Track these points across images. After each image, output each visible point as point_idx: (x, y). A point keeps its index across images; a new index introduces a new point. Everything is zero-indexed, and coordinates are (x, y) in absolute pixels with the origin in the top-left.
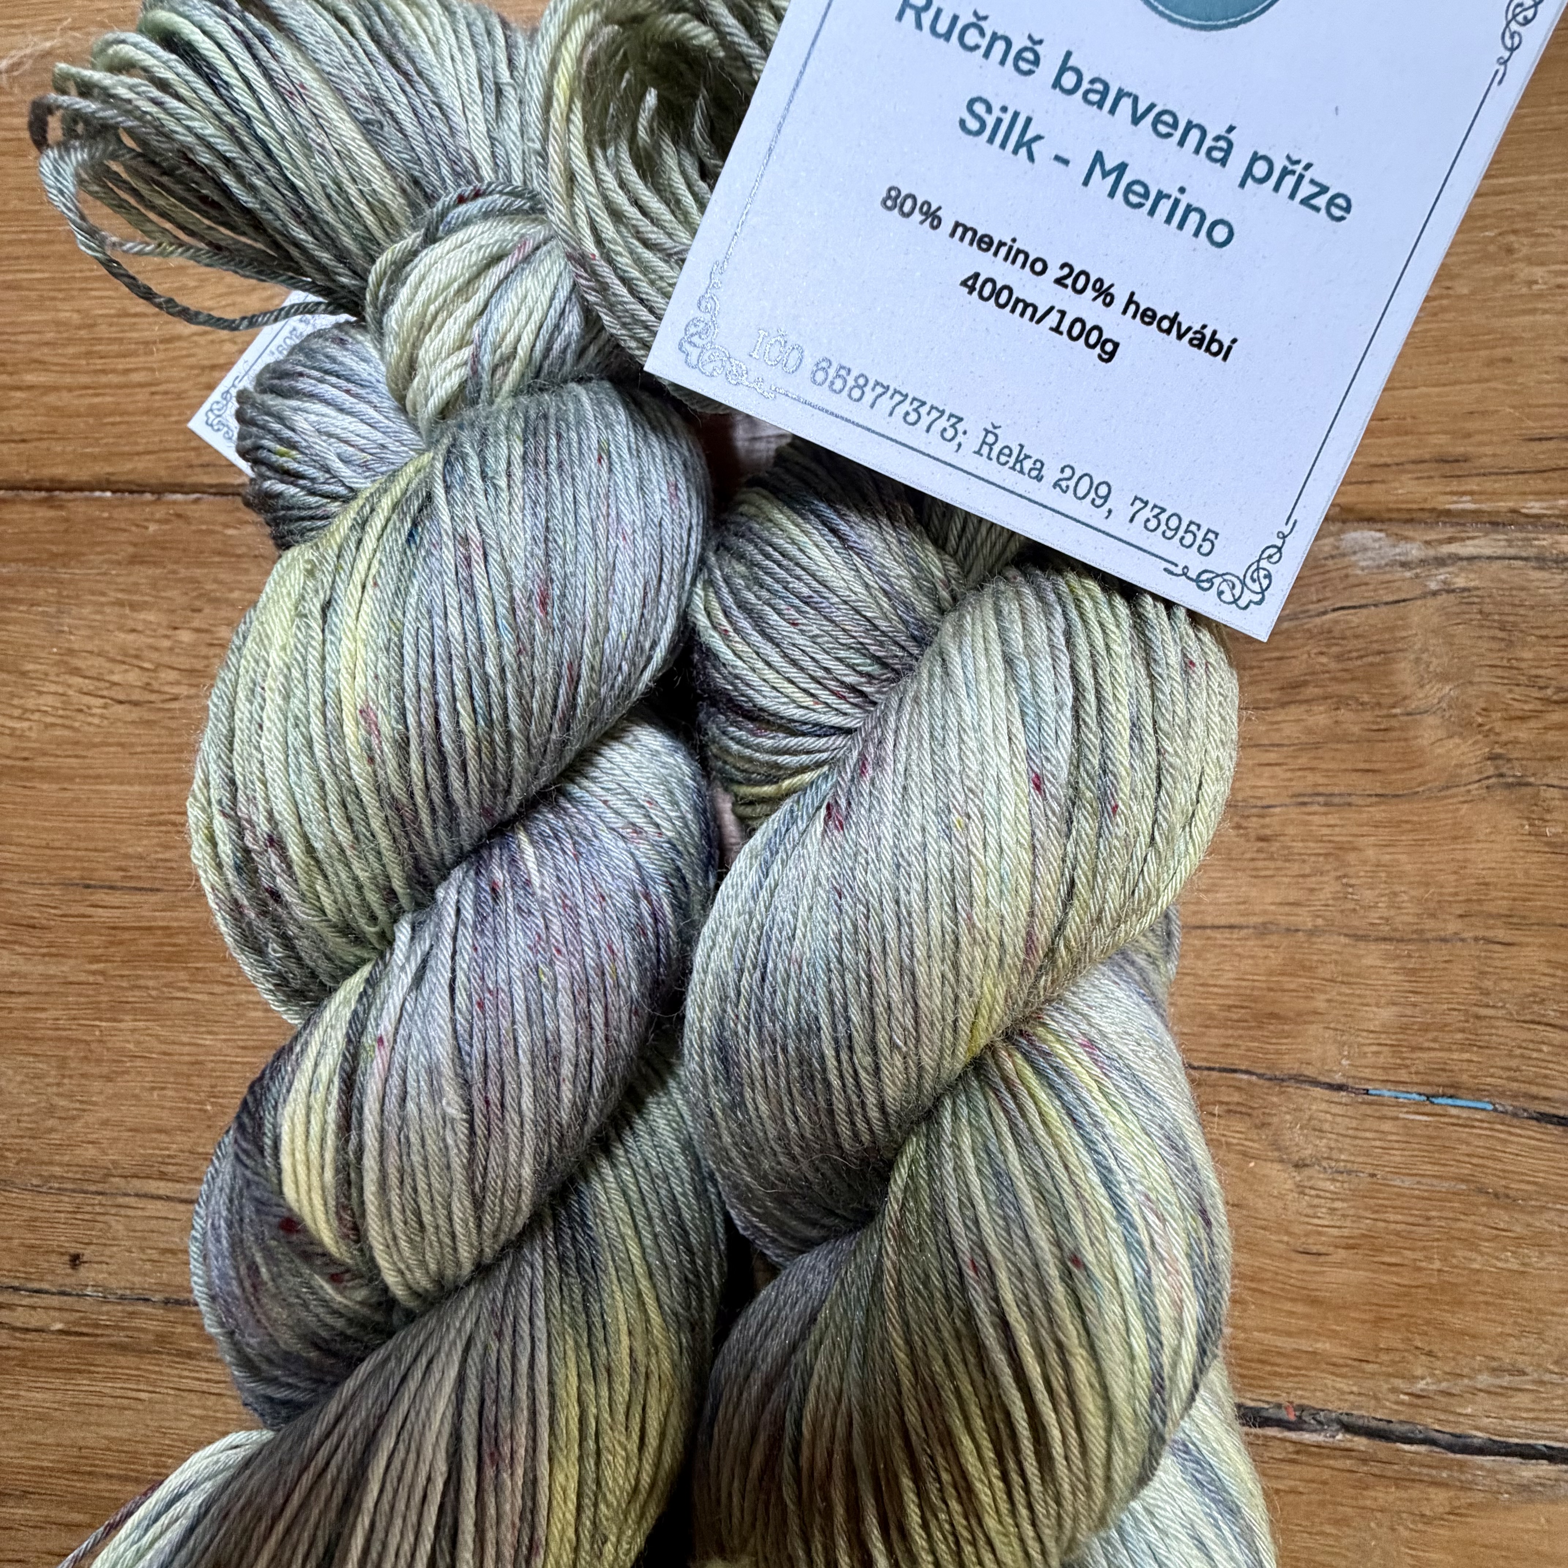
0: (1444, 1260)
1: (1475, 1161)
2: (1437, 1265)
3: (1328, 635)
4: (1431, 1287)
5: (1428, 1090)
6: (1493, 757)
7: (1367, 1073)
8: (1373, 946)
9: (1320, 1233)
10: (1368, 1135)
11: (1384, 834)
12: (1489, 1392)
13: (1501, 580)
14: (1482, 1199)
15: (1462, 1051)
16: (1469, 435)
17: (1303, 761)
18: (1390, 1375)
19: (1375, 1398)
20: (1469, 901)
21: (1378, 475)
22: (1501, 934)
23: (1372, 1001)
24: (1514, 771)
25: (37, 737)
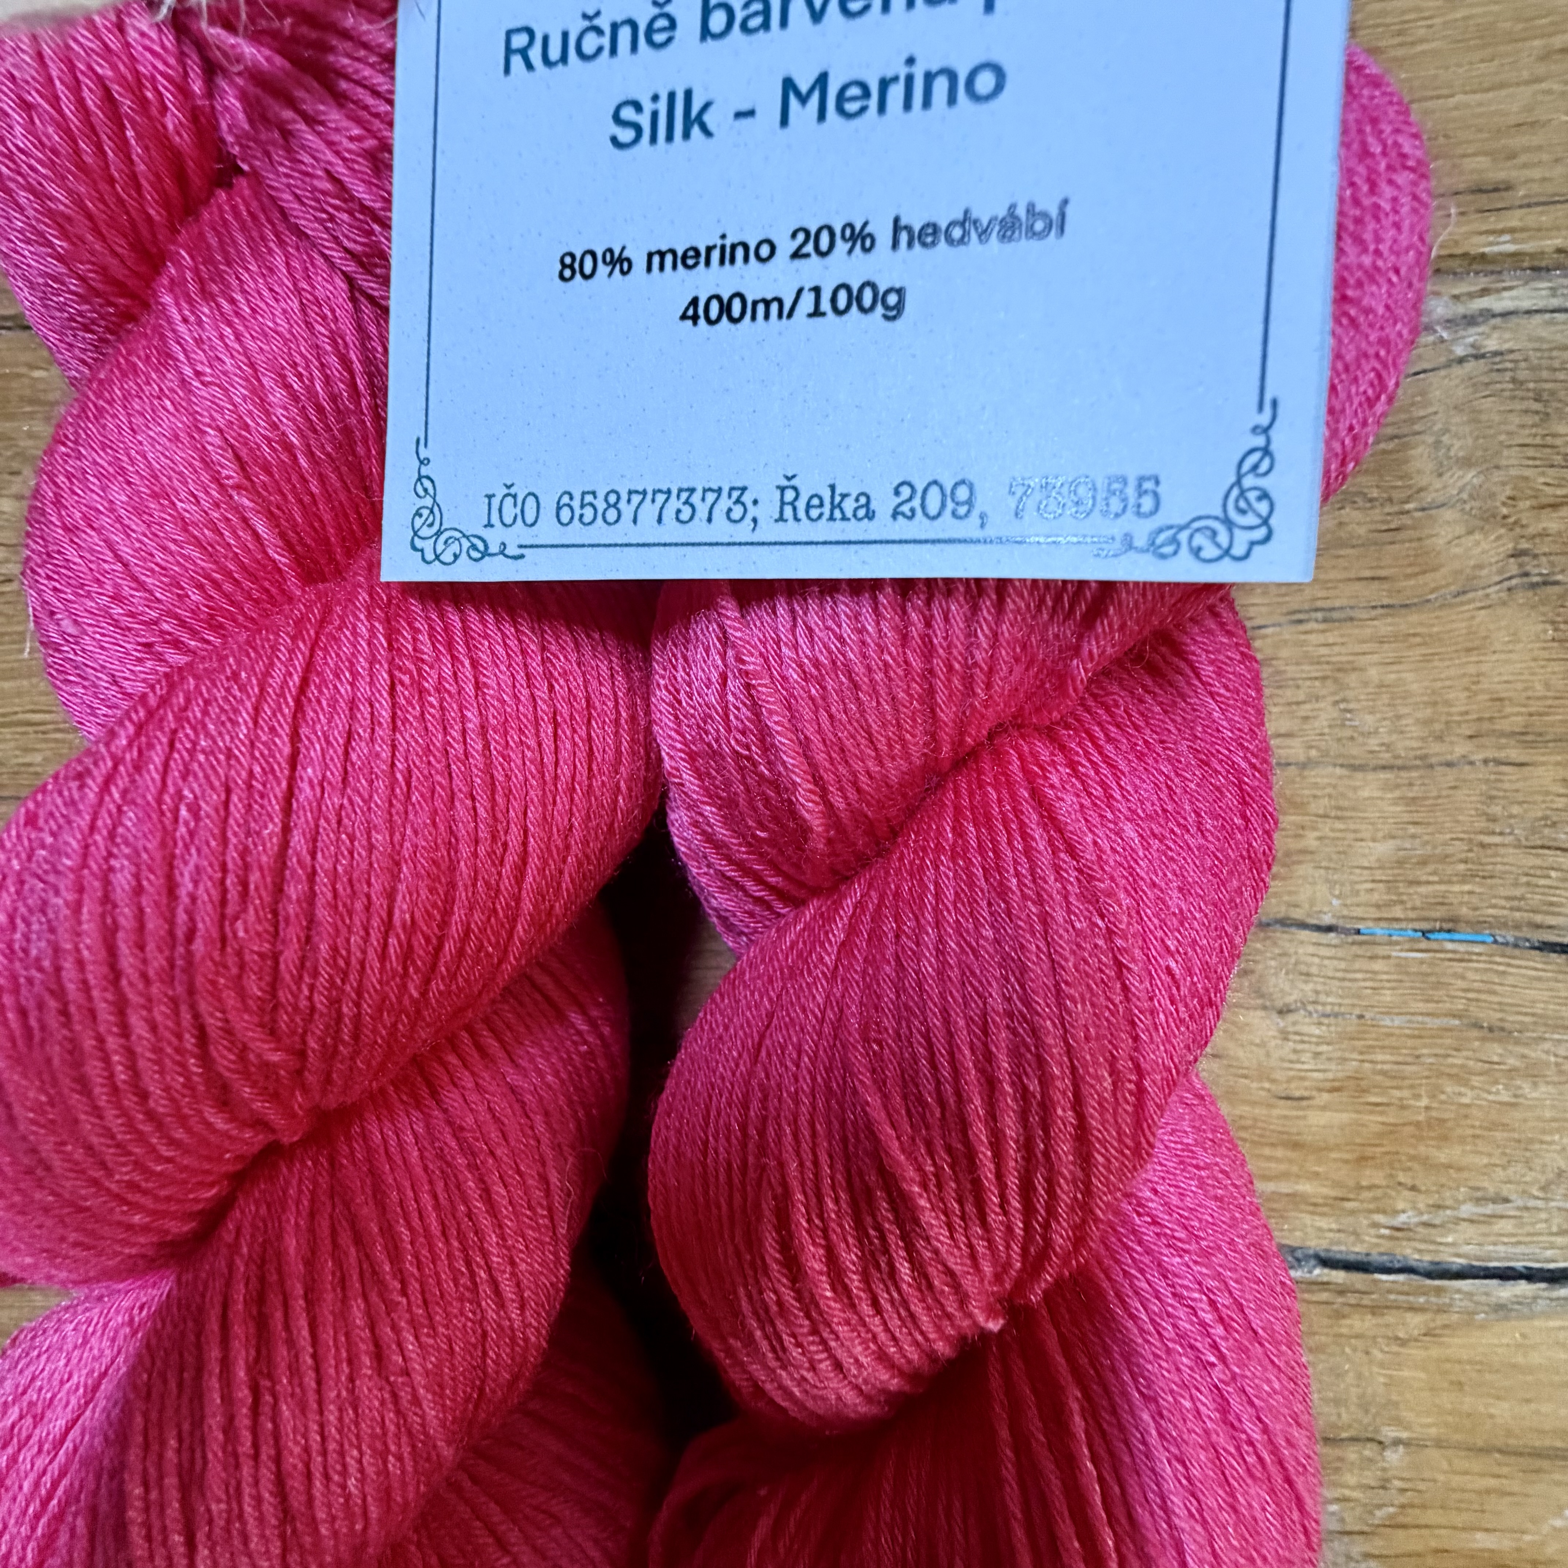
0: (1433, 1097)
1: (1471, 995)
2: (1424, 1102)
4: (1418, 1124)
5: (1425, 926)
7: (1359, 912)
8: (1371, 776)
9: (1302, 1079)
10: (1359, 976)
11: (1389, 651)
12: (1472, 1221)
13: (1541, 339)
14: (1475, 1033)
15: (1463, 882)
16: (1512, 156)
18: (1371, 1212)
19: (1355, 1233)
20: (1480, 719)
22: (1514, 754)
23: (1366, 835)
24: (1539, 569)
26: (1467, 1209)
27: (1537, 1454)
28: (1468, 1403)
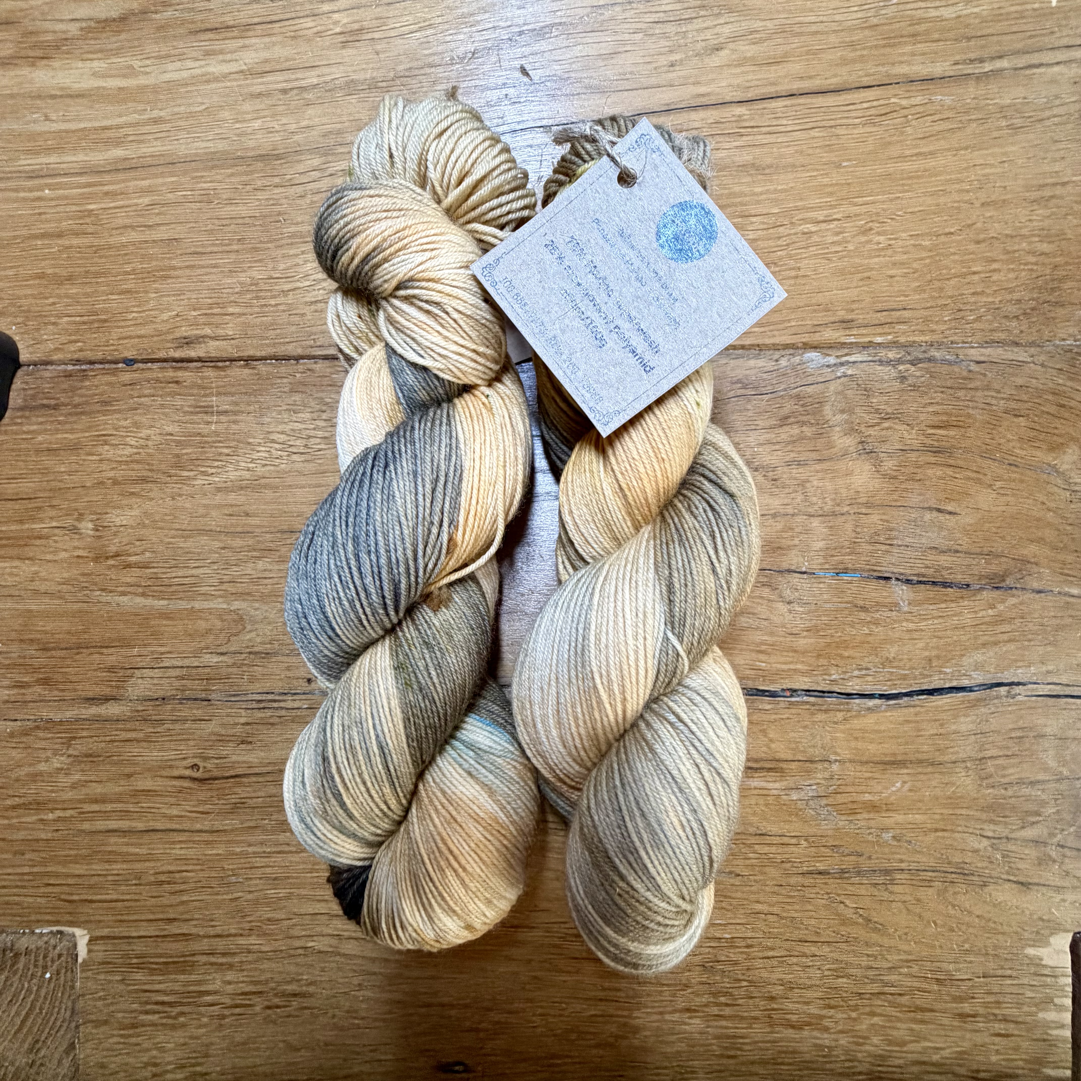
1: (853, 595)
2: (839, 634)
3: (798, 397)
4: (837, 642)
5: (837, 571)
6: (861, 442)
7: (814, 567)
8: (816, 519)
9: (796, 627)
10: (815, 589)
11: (820, 475)
12: (858, 677)
13: (865, 371)
14: (856, 609)
15: (849, 555)
16: (853, 311)
17: (789, 448)
18: (823, 675)
19: (818, 683)
20: (852, 499)
21: (818, 329)
22: (864, 511)
23: (816, 539)
24: (869, 447)
25: (260, 470)
26: (856, 673)
27: (885, 763)
28: (860, 745)
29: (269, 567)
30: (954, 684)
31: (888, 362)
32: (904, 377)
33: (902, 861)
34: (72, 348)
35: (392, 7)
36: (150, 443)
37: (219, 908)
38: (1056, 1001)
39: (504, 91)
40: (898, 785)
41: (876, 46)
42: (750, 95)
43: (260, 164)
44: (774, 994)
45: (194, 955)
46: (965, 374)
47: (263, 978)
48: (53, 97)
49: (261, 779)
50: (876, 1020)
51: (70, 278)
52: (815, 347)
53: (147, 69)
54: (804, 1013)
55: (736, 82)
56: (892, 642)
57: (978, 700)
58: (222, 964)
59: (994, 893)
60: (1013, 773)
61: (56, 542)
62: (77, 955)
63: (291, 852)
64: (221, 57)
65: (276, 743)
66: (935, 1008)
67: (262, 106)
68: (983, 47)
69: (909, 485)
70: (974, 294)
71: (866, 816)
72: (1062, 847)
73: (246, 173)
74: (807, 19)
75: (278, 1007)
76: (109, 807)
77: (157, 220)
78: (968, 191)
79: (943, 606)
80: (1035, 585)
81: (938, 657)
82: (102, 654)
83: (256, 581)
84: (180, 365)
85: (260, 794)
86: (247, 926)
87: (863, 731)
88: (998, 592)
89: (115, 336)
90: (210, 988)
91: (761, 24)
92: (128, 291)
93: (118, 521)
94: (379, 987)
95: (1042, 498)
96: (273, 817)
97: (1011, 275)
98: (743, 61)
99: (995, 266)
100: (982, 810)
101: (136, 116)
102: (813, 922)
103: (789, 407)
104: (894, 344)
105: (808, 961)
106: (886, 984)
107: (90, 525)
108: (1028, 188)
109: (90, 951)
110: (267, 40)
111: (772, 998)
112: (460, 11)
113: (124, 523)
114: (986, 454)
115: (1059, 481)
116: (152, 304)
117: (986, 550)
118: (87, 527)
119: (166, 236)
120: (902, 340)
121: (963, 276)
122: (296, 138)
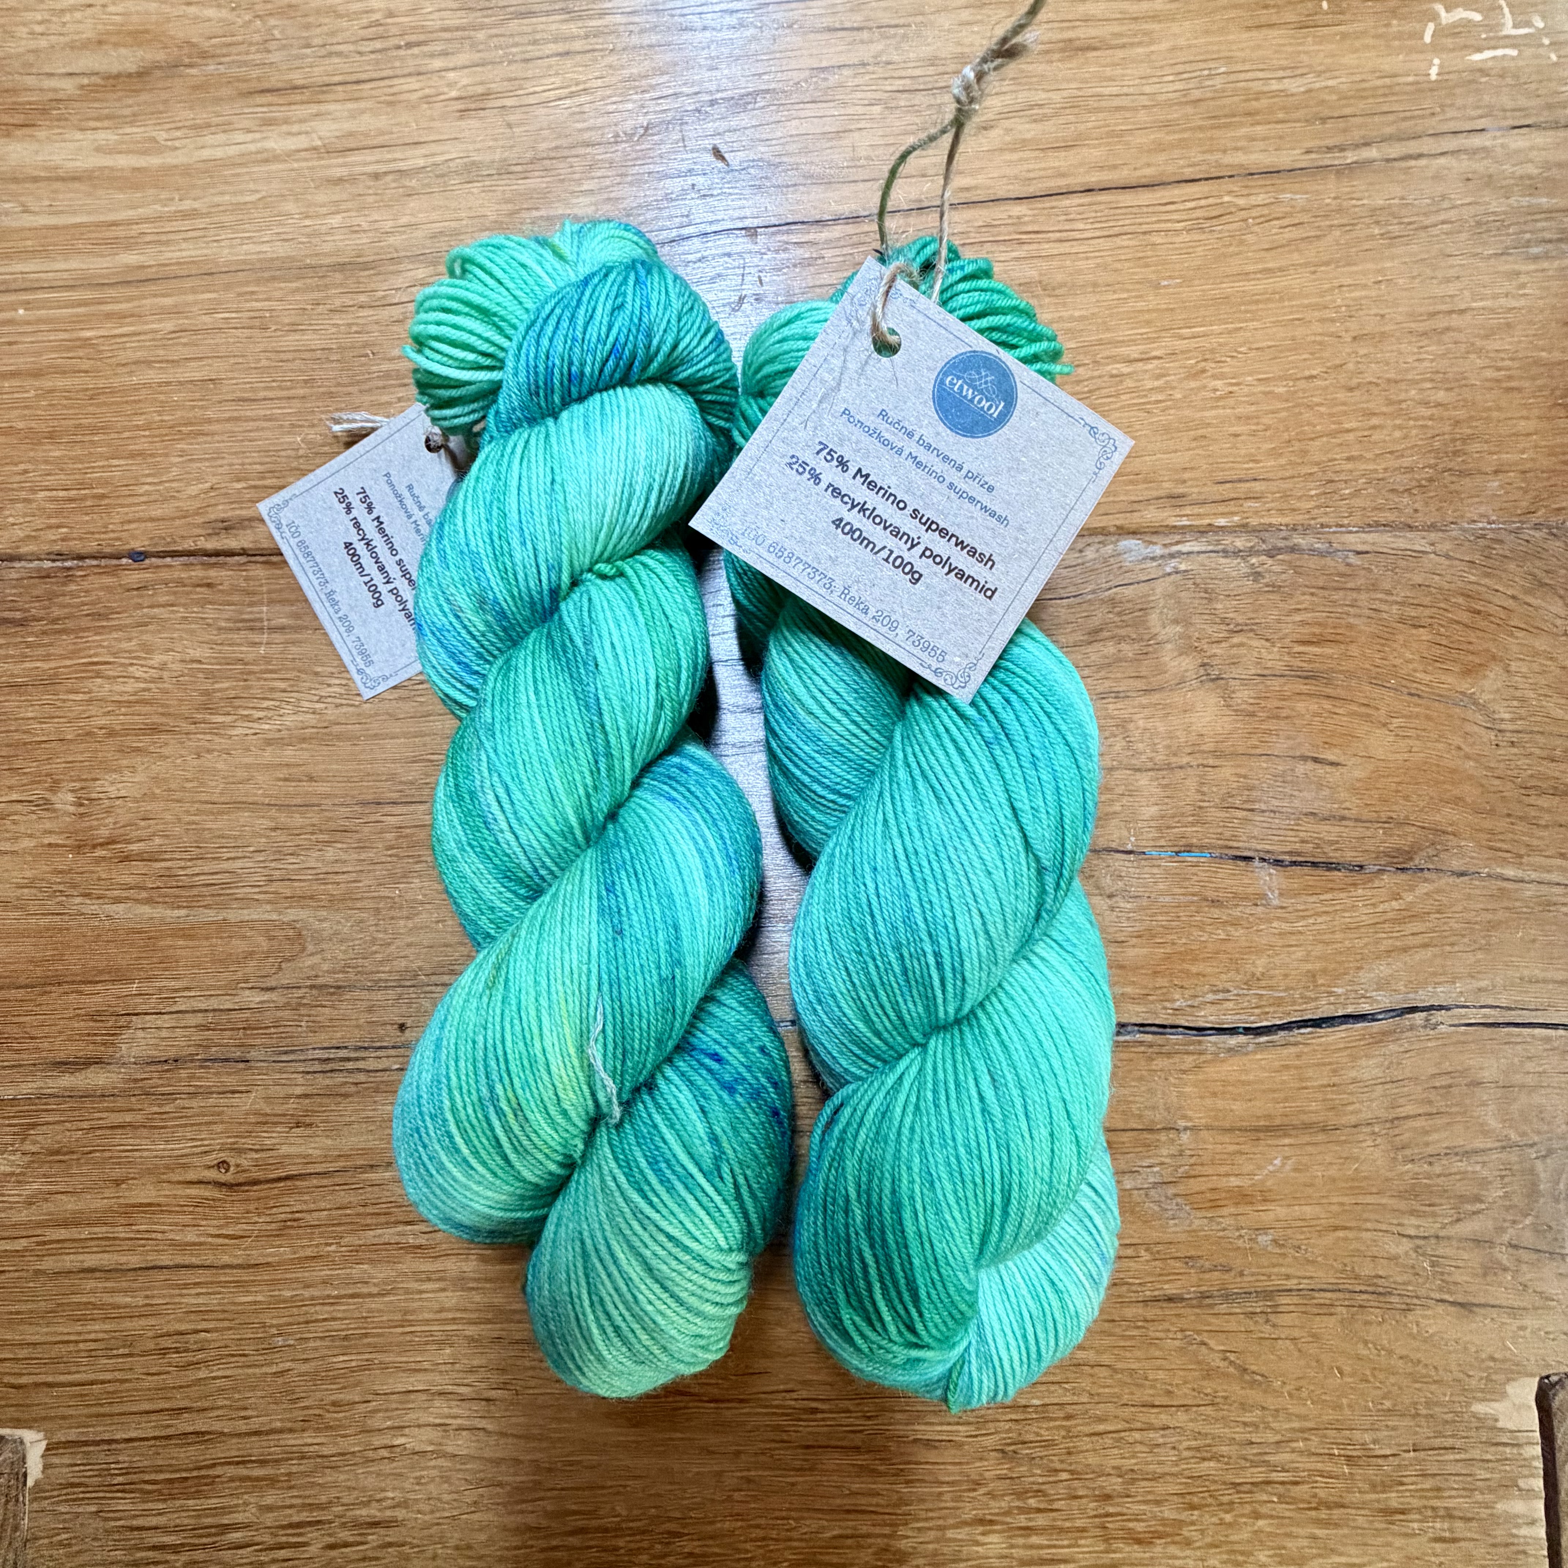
1: (1201, 884)
2: (1184, 941)
3: (1113, 602)
4: (1181, 953)
5: (1176, 849)
6: (1204, 665)
7: (1144, 843)
8: (1144, 774)
9: (1122, 931)
10: (1146, 876)
11: (1147, 712)
12: (1212, 1003)
13: (1204, 565)
14: (1206, 904)
15: (1193, 826)
16: (1184, 482)
17: (1103, 674)
20: (1193, 745)
21: (1136, 506)
22: (1211, 762)
23: (1145, 804)
24: (1214, 672)
25: (332, 713)
26: (1210, 997)
27: (1257, 1130)
28: (1220, 1103)
29: (344, 857)
30: (1349, 1010)
31: (1237, 553)
32: (1258, 574)
33: (1288, 1277)
34: (51, 535)
35: (530, 65)
36: (166, 674)
37: (253, 1388)
38: (1521, 1483)
39: (690, 181)
40: (1277, 1162)
41: (1200, 128)
42: (1031, 190)
43: (338, 276)
44: (1108, 1490)
45: (214, 1465)
46: (1342, 569)
47: (323, 1499)
48: (35, 179)
49: (325, 1182)
50: (1261, 1523)
51: (52, 436)
52: (1134, 533)
53: (177, 144)
54: (1154, 1517)
55: (1010, 171)
56: (1259, 951)
57: (1384, 1033)
58: (258, 1479)
59: (1424, 1322)
60: (1440, 1140)
61: (14, 822)
62: (25, 1475)
63: (370, 1295)
64: (285, 128)
65: (350, 1124)
66: (1346, 1501)
67: (345, 196)
68: (1345, 131)
69: (1271, 725)
70: (1348, 459)
71: (1232, 1210)
72: (1516, 1247)
73: (318, 288)
74: (1107, 91)
75: (346, 1545)
76: (85, 1233)
77: (187, 352)
78: (1333, 320)
79: (1329, 896)
80: (1456, 864)
81: (1324, 971)
82: (80, 993)
83: (321, 878)
84: (213, 560)
85: (323, 1205)
86: (300, 1414)
87: (1225, 1083)
88: (1403, 876)
89: (117, 519)
90: (239, 1517)
91: (1044, 95)
92: (141, 454)
93: (113, 791)
94: (504, 1505)
95: (1457, 741)
96: (344, 1242)
97: (1397, 434)
98: (1022, 145)
99: (1375, 421)
100: (1400, 1196)
101: (158, 207)
102: (1161, 1375)
103: (1100, 616)
104: (1244, 528)
105: (1156, 1437)
106: (1274, 1468)
107: (70, 798)
108: (1413, 316)
109: (46, 1467)
110: (350, 105)
111: (1107, 1497)
112: (626, 73)
113: (123, 793)
114: (1377, 681)
115: (1479, 718)
116: (175, 472)
117: (1383, 816)
118: (64, 800)
119: (197, 376)
120: (1254, 521)
121: (1332, 434)
122: (391, 240)
